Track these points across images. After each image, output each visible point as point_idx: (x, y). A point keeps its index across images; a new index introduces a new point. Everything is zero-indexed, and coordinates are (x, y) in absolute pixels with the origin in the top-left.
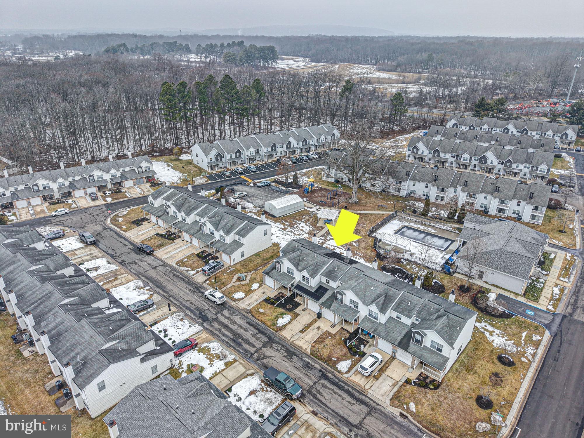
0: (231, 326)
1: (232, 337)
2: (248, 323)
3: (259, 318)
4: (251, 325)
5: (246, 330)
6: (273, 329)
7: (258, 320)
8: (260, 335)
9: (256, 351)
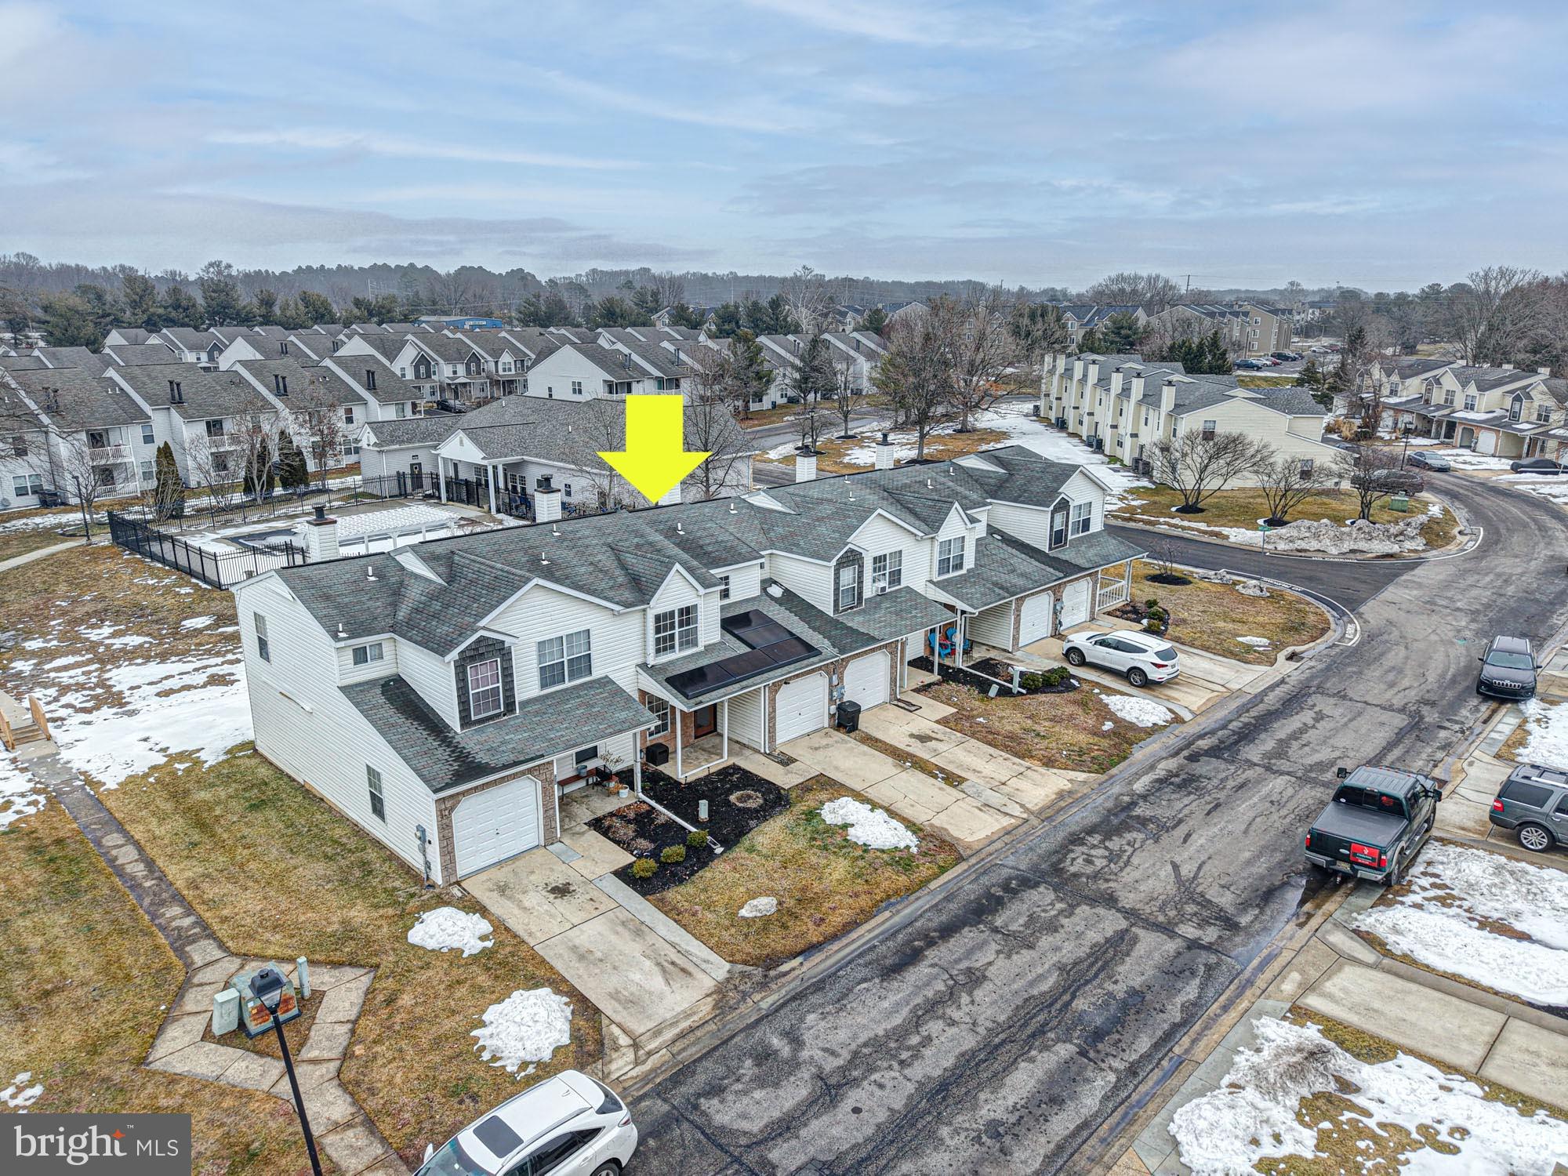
0: (935, 1063)
1: (1065, 1050)
2: (893, 970)
3: (836, 920)
4: (910, 957)
5: (975, 979)
6: (943, 870)
7: (853, 924)
8: (1013, 916)
9: (1167, 929)
